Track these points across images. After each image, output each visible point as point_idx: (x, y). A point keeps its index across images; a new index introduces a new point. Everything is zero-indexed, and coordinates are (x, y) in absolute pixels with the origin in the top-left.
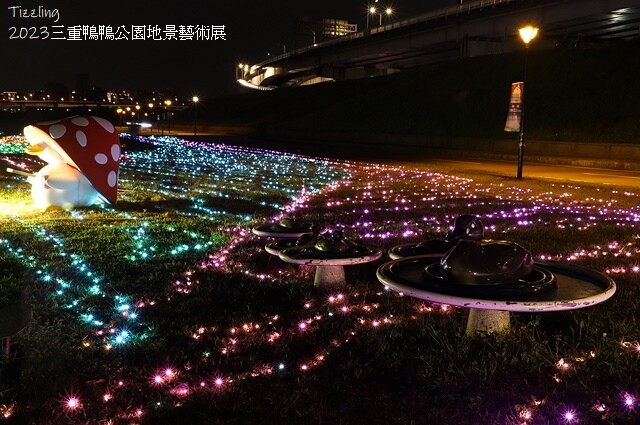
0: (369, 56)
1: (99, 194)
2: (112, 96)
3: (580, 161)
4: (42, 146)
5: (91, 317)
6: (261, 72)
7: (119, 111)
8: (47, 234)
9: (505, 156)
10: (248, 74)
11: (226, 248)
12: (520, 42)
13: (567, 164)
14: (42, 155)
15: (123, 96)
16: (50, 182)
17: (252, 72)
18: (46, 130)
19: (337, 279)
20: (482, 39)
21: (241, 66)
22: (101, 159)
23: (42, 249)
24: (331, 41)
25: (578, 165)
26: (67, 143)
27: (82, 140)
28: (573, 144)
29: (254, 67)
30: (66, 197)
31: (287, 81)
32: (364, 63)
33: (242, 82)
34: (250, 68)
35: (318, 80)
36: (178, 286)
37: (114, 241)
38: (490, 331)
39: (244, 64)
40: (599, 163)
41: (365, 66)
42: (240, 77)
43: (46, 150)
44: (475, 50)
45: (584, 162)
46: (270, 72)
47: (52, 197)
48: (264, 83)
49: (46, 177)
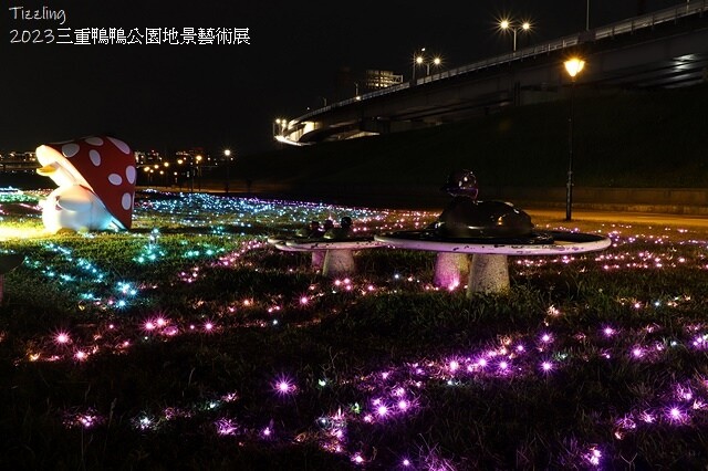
0: (415, 109)
1: (113, 218)
2: (140, 156)
3: (636, 207)
4: (54, 167)
5: (91, 296)
6: (300, 127)
7: (147, 169)
8: (56, 247)
9: (557, 204)
10: (286, 129)
11: (237, 252)
12: (566, 75)
13: (623, 210)
14: (54, 176)
15: (152, 156)
16: (63, 203)
17: (290, 128)
18: (59, 149)
19: (346, 268)
20: (537, 88)
21: (278, 121)
22: (115, 179)
23: (48, 256)
24: (375, 94)
25: (635, 211)
26: (80, 162)
27: (96, 159)
28: (630, 190)
29: (293, 122)
30: (78, 218)
31: (328, 136)
32: (411, 116)
33: (280, 138)
34: (288, 123)
35: (362, 134)
36: (183, 277)
37: (123, 250)
38: (488, 291)
39: (282, 119)
40: (657, 207)
41: (411, 119)
42: (277, 134)
43: (59, 171)
44: (529, 99)
45: (641, 208)
46: (309, 127)
47: (63, 218)
48: (303, 139)
49: (58, 198)
